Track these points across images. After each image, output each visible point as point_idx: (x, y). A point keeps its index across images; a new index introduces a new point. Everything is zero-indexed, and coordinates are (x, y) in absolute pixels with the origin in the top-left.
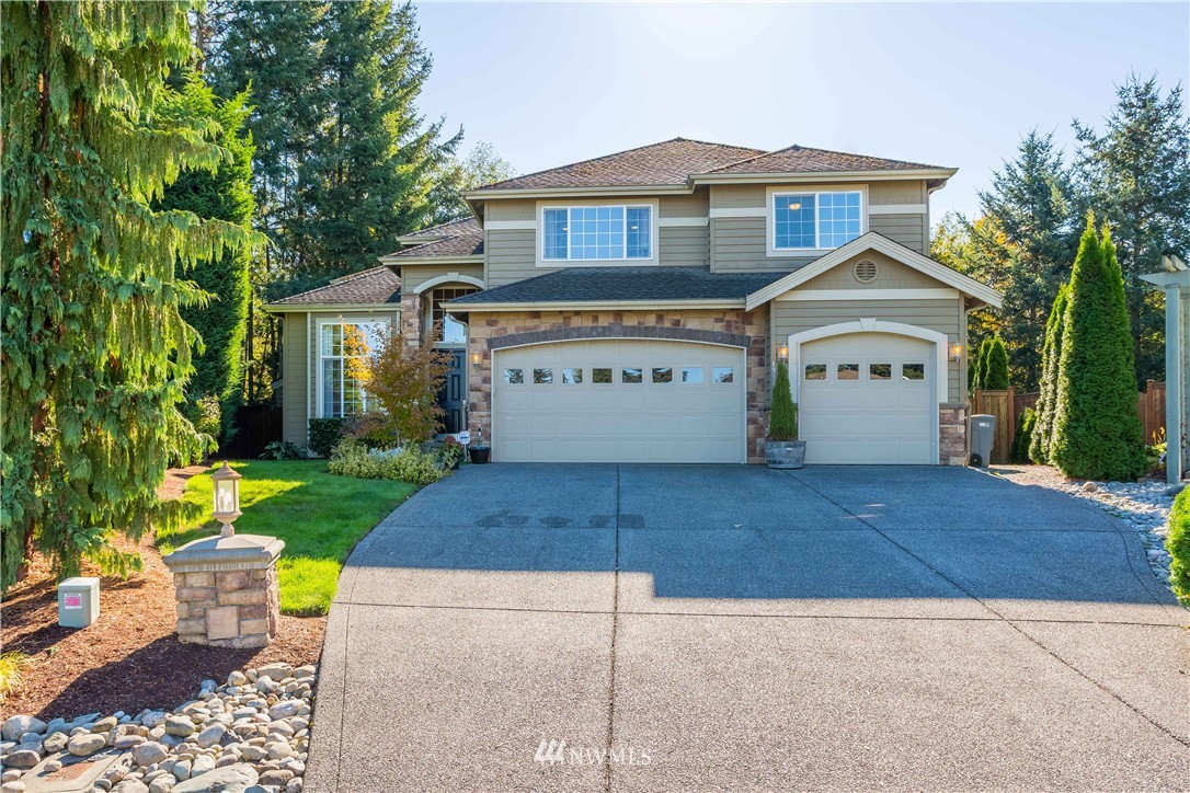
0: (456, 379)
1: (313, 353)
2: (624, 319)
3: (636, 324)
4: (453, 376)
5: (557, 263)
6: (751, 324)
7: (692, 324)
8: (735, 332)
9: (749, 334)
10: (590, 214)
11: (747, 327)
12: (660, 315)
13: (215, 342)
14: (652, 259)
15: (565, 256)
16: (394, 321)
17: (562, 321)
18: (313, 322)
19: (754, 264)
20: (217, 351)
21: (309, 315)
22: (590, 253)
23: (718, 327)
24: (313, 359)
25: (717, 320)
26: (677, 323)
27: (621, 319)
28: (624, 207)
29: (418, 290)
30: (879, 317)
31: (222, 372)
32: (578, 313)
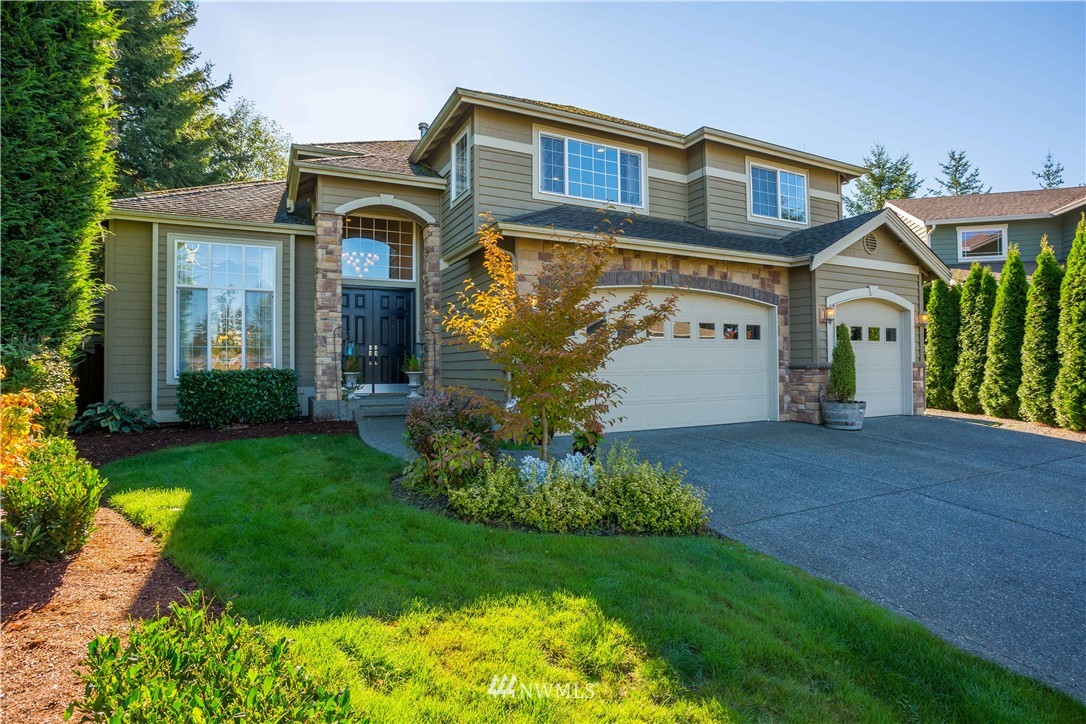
0: (360, 321)
1: (163, 279)
2: (681, 266)
3: (691, 273)
4: (357, 318)
5: (555, 198)
6: (778, 283)
7: (737, 278)
8: (768, 290)
9: (777, 293)
10: (587, 149)
11: (775, 285)
12: (712, 264)
13: (53, 245)
14: (643, 208)
15: (562, 190)
16: (286, 246)
17: (621, 263)
18: (163, 238)
19: (738, 226)
20: (55, 264)
21: (156, 228)
22: (587, 193)
23: (755, 284)
24: (163, 287)
25: (755, 277)
26: (724, 276)
27: (678, 268)
28: (619, 148)
29: (341, 210)
30: (881, 286)
31: (65, 303)
32: (638, 254)
